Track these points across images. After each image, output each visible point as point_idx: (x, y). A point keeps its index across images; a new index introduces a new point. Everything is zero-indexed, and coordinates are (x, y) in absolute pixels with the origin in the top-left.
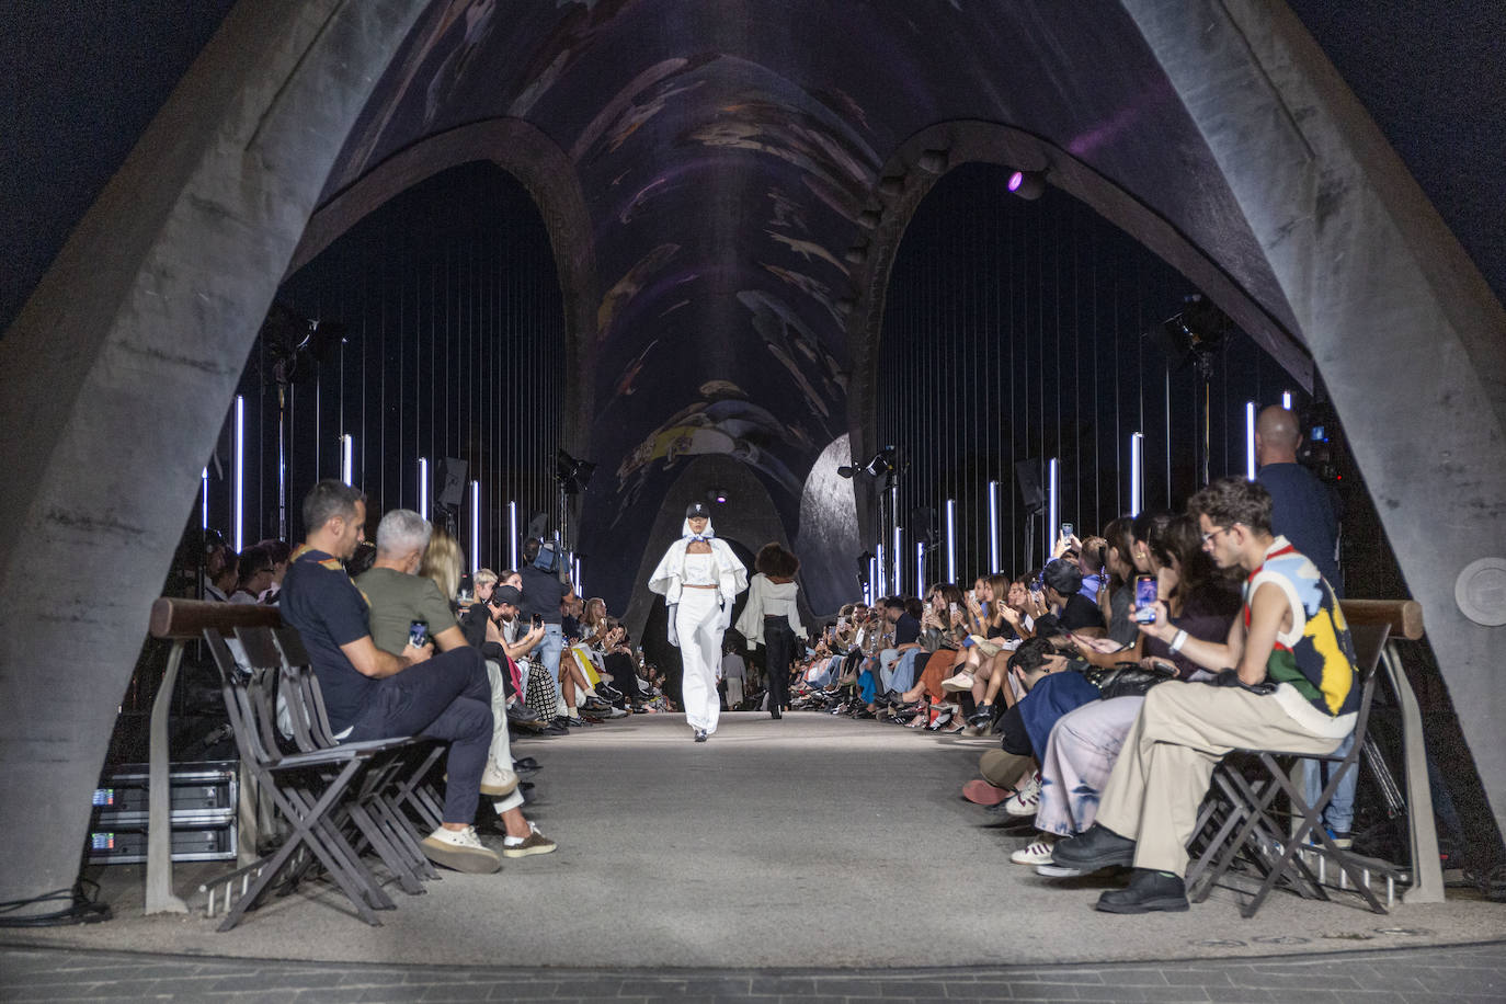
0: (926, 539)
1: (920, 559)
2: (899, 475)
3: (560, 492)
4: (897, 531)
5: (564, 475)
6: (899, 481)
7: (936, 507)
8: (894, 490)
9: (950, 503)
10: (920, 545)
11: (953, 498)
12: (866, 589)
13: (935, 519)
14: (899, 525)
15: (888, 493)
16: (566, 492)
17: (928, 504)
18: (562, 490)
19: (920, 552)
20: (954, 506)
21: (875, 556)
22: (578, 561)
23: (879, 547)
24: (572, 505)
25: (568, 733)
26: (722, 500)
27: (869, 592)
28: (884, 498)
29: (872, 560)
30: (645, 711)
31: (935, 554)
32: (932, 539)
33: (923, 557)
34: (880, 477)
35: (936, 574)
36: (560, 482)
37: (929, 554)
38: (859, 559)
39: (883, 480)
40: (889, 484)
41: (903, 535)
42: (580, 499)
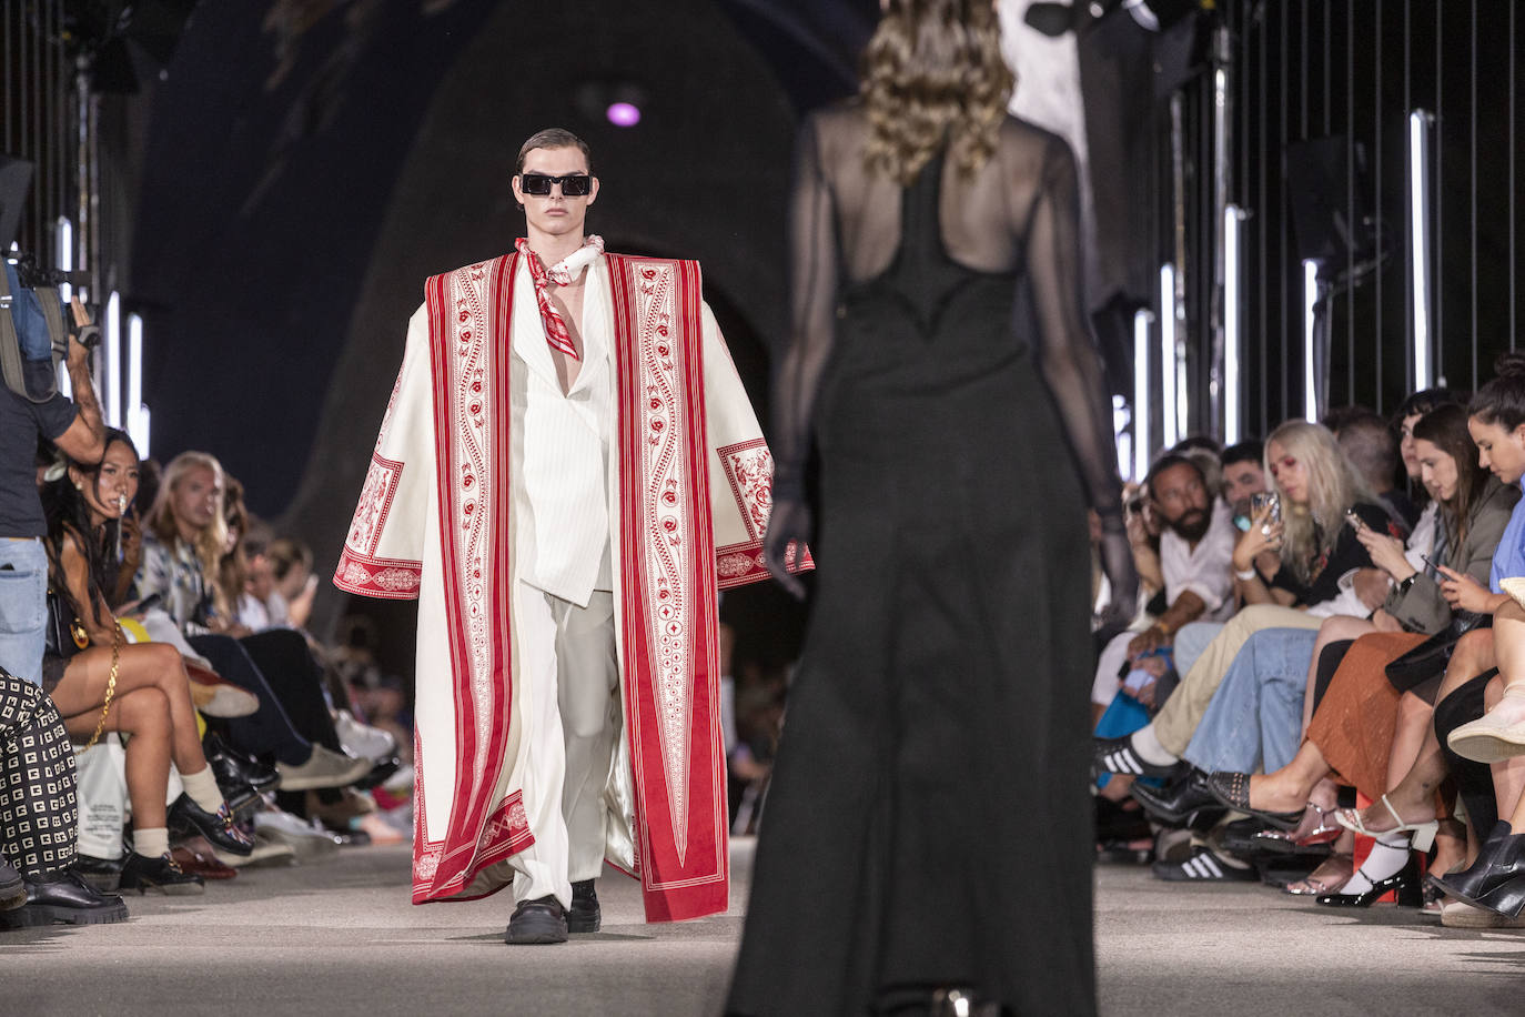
0: (1329, 248)
1: (1310, 318)
2: (1237, 29)
3: (72, 87)
4: (1231, 219)
5: (86, 32)
6: (1235, 47)
7: (1364, 134)
8: (1221, 79)
9: (1416, 123)
10: (1311, 268)
11: (1429, 108)
12: (1120, 419)
13: (1365, 181)
14: (1236, 199)
15: (1198, 92)
16: (94, 88)
17: (1338, 126)
18: (82, 84)
19: (1311, 294)
20: (1430, 133)
21: (1153, 305)
22: (136, 325)
23: (1167, 274)
24: (112, 131)
25: (122, 916)
26: (624, 114)
27: (1130, 429)
28: (1186, 110)
29: (1141, 322)
30: (361, 837)
31: (1364, 295)
32: (1352, 246)
33: (1319, 308)
34: (1170, 36)
35: (1364, 366)
36: (72, 53)
37: (1340, 301)
38: (1097, 316)
39: (1181, 44)
40: (1203, 63)
41: (1247, 232)
42: (139, 109)
